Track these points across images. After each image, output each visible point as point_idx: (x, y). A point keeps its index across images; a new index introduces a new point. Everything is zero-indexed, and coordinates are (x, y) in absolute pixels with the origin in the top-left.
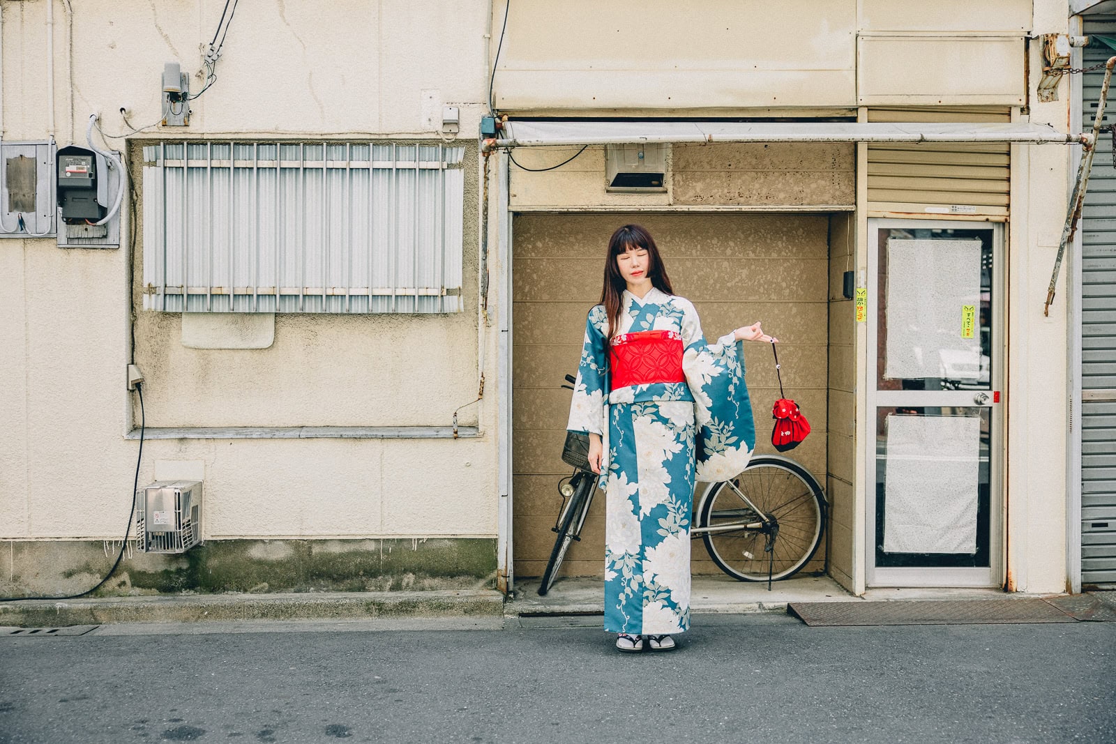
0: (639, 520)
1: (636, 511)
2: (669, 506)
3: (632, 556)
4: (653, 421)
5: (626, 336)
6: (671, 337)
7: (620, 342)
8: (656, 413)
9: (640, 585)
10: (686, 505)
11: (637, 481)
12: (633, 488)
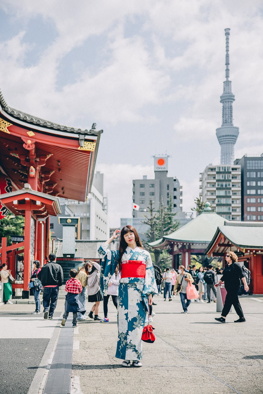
0: (127, 322)
1: (127, 319)
2: (138, 318)
3: (124, 333)
5: (128, 261)
6: (143, 263)
7: (126, 263)
8: (136, 287)
9: (126, 343)
10: (143, 318)
11: (128, 309)
12: (126, 311)
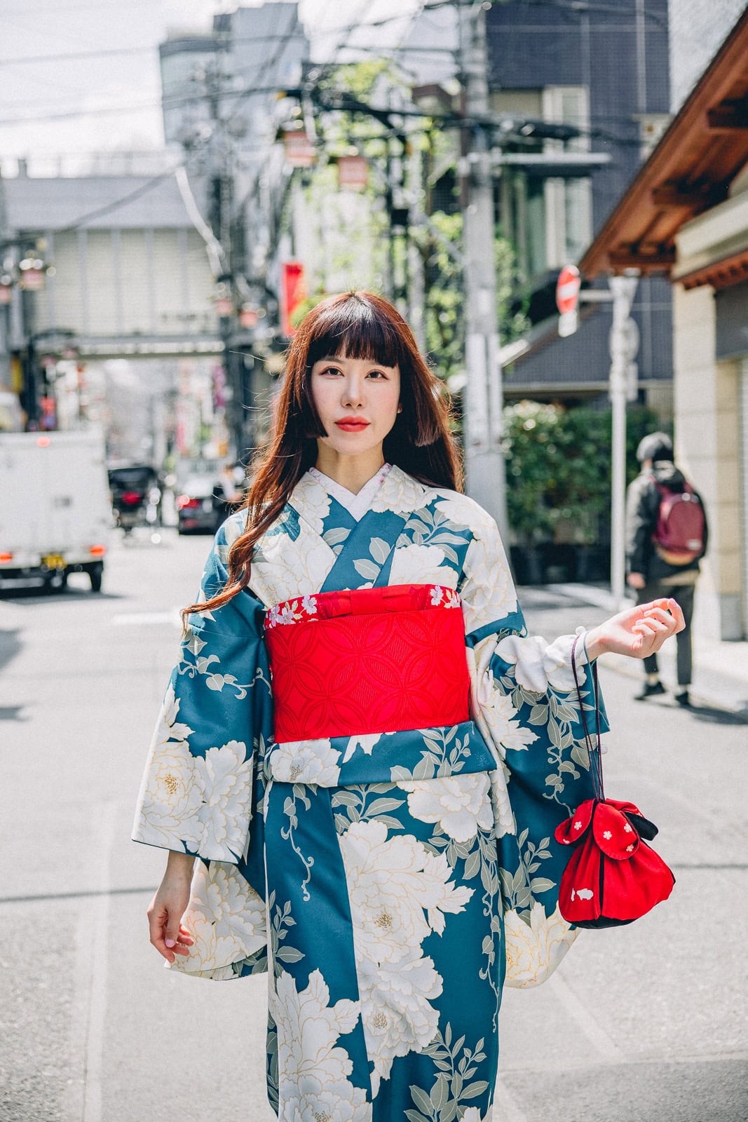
0: (368, 1097)
1: (361, 1075)
2: (439, 1058)
4: (392, 833)
5: (314, 601)
6: (435, 602)
7: (298, 616)
8: (402, 813)
10: (480, 1044)
11: (355, 997)
12: (346, 1015)
